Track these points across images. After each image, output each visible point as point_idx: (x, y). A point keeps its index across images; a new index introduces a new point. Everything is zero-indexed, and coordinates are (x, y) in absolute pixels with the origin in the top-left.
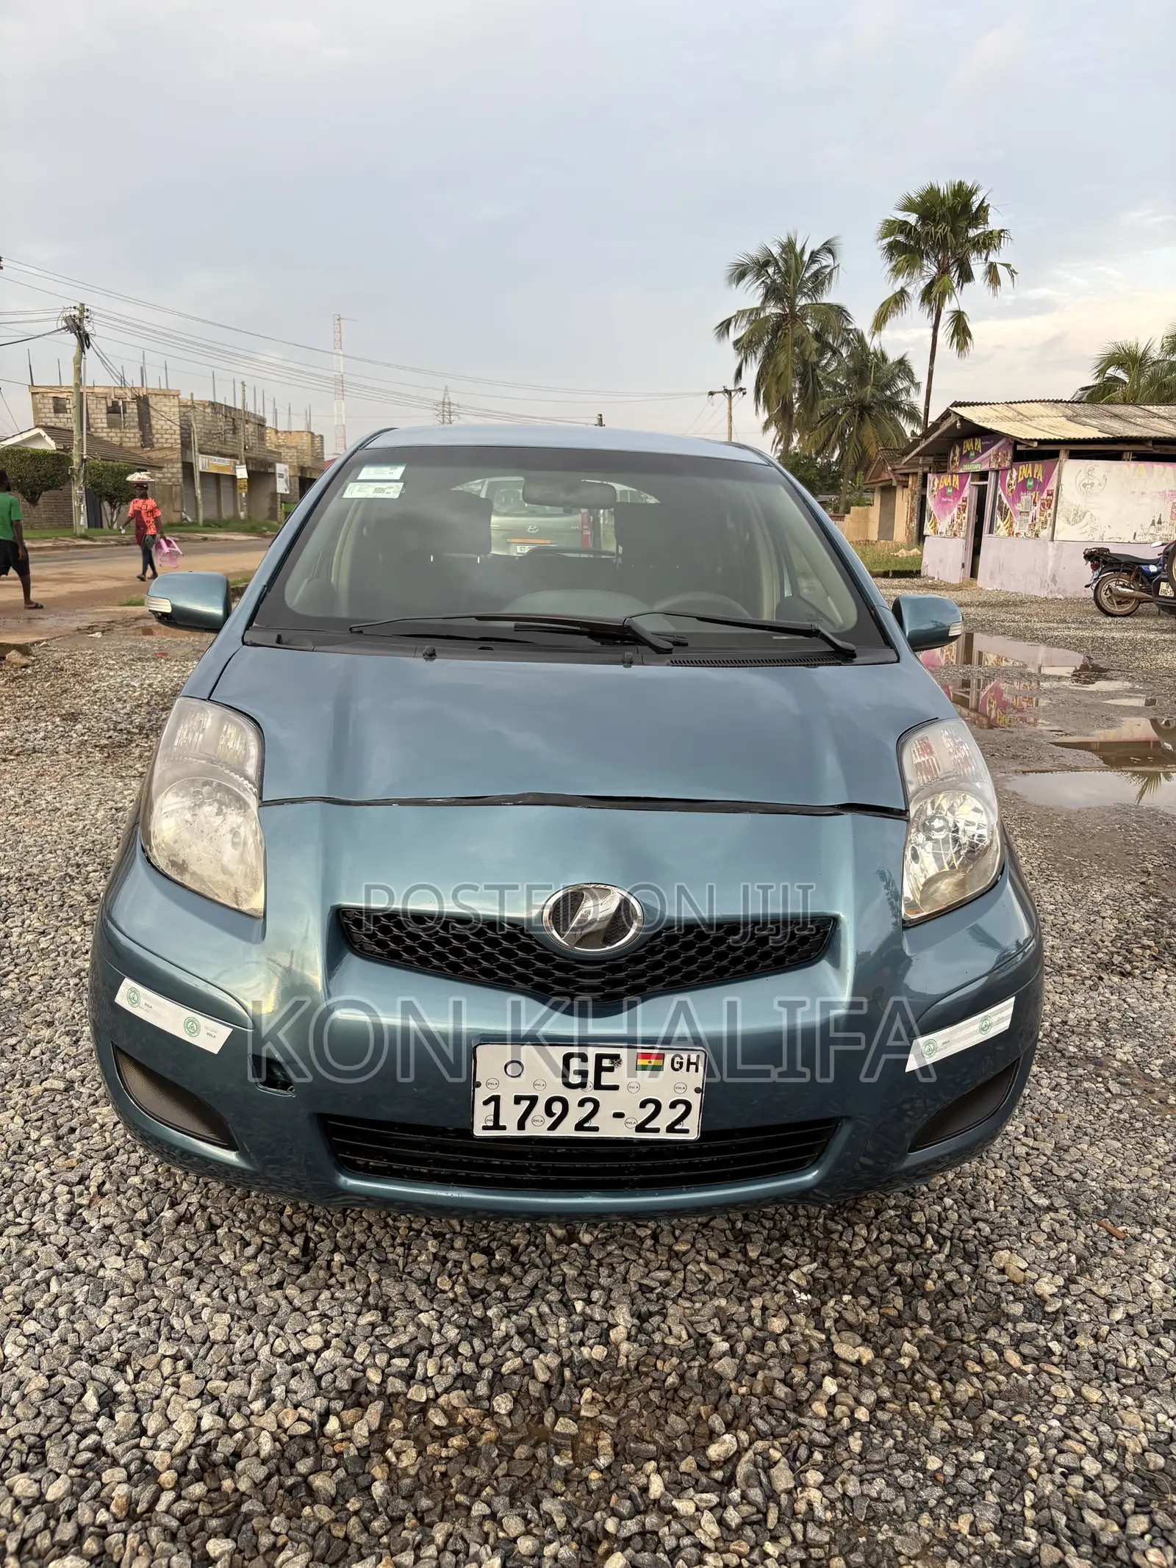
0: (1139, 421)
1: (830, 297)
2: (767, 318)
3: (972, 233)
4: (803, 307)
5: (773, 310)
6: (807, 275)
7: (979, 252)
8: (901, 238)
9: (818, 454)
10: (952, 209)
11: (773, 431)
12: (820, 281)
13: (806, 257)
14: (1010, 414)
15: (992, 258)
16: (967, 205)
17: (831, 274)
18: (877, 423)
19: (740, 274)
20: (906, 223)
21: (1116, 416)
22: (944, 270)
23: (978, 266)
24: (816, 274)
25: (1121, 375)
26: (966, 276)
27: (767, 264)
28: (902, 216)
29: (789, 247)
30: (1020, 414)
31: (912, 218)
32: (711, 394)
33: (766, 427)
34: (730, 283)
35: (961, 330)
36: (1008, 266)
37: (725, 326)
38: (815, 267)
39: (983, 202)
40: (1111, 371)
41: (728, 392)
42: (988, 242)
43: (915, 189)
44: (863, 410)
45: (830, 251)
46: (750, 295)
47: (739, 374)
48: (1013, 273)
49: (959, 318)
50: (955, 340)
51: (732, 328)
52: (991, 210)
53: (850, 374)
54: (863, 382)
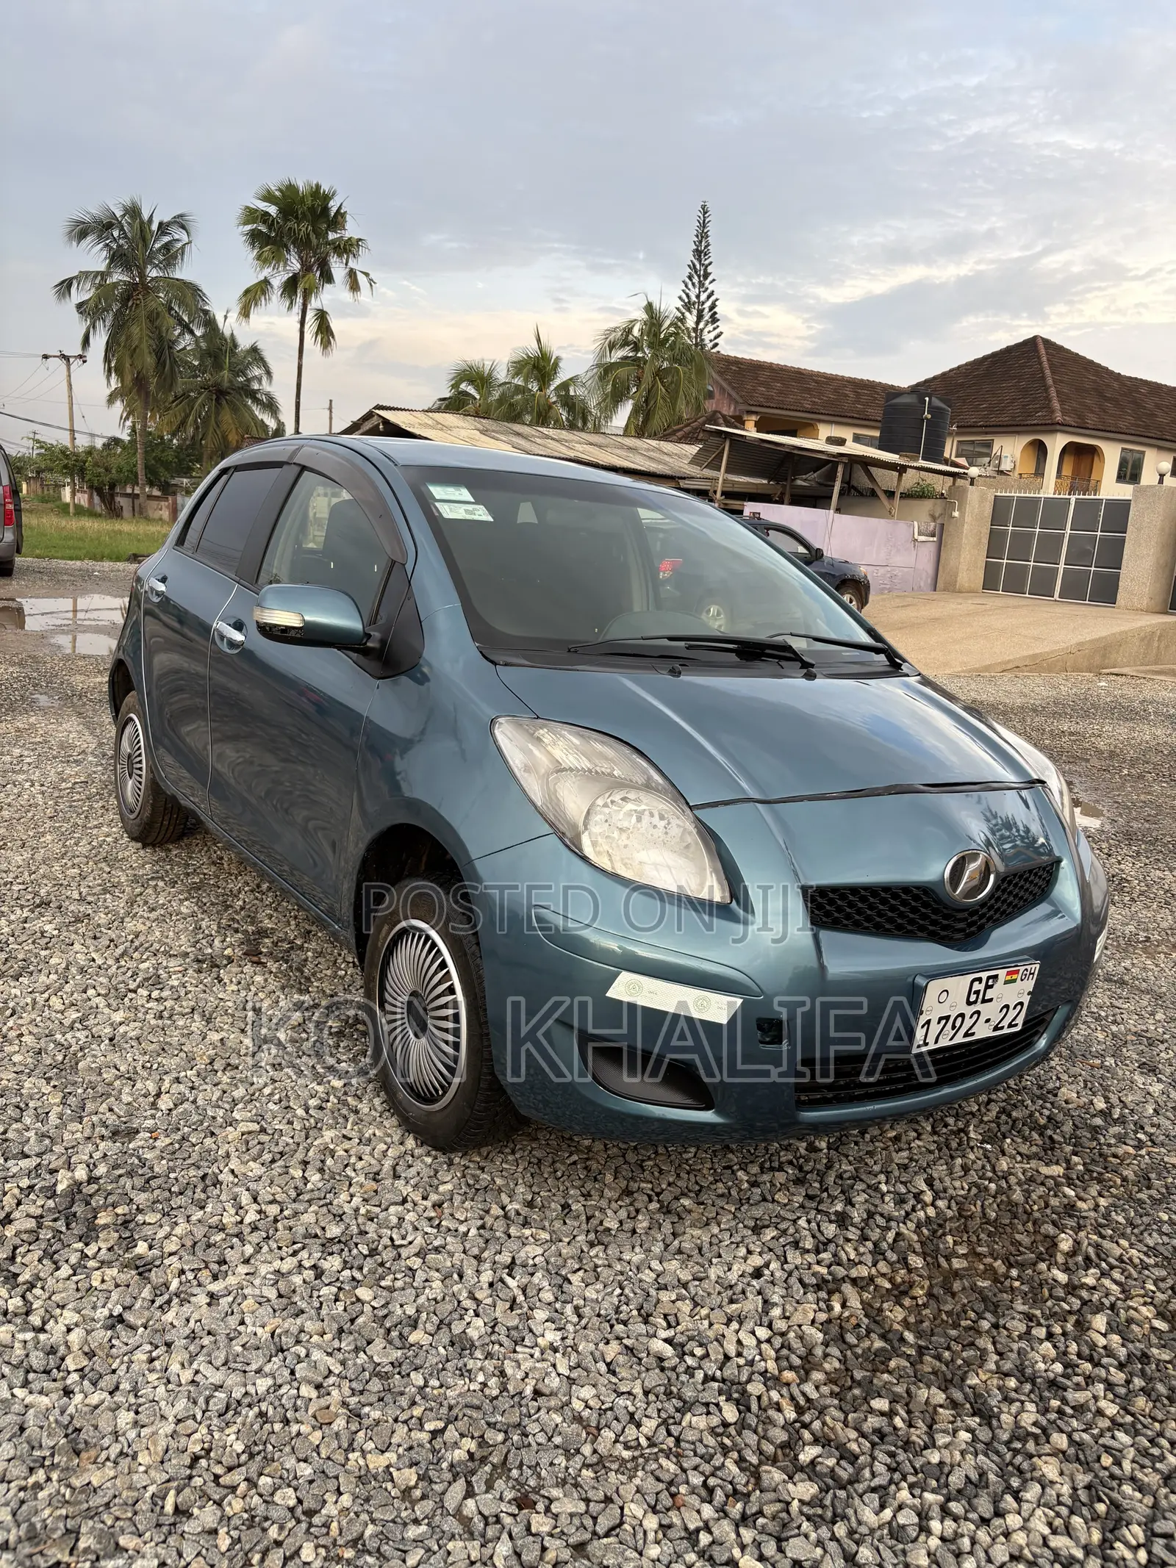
0: (538, 441)
1: (184, 272)
2: (115, 285)
3: (331, 236)
4: (153, 279)
5: (118, 276)
6: (157, 246)
7: (340, 256)
8: (263, 229)
9: (174, 435)
10: (312, 209)
11: (119, 406)
12: (171, 255)
13: (155, 227)
14: (430, 422)
15: (352, 264)
16: (326, 209)
17: (183, 248)
18: (235, 410)
19: (81, 231)
20: (267, 214)
21: (518, 434)
22: (307, 268)
23: (338, 269)
24: (167, 247)
25: (471, 390)
26: (327, 277)
27: (109, 226)
28: (263, 206)
29: (133, 211)
30: (438, 423)
31: (273, 210)
32: (46, 357)
33: (111, 399)
34: (70, 239)
35: (324, 330)
36: (367, 274)
37: (65, 287)
38: (166, 239)
39: (340, 208)
40: (463, 386)
41: (65, 358)
42: (347, 248)
43: (274, 183)
44: (220, 394)
45: (183, 227)
46: (93, 257)
47: (86, 342)
48: (371, 282)
49: (322, 316)
50: (319, 338)
51: (73, 290)
52: (348, 217)
53: (203, 355)
54: (218, 366)
